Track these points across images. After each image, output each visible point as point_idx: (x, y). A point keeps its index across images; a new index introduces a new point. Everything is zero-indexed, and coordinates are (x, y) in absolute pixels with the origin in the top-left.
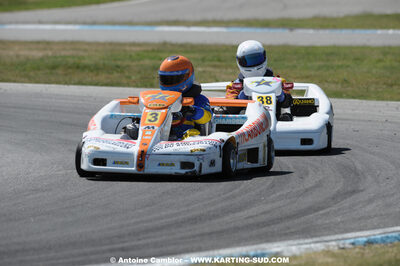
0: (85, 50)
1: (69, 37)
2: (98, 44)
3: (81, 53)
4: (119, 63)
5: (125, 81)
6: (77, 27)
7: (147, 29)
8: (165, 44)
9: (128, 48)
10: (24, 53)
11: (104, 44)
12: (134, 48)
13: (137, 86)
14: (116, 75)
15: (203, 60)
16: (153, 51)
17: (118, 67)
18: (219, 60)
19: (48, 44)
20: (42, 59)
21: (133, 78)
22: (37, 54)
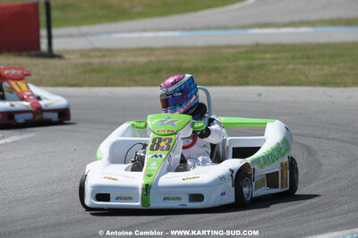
0: (185, 54)
1: (170, 43)
2: (196, 48)
3: (183, 57)
4: (217, 64)
5: (222, 81)
6: (177, 34)
7: (241, 32)
8: (257, 45)
9: (224, 50)
10: (131, 59)
11: (202, 48)
12: (230, 51)
13: (233, 85)
14: (214, 76)
15: (293, 58)
16: (247, 52)
17: (216, 68)
18: (308, 58)
19: (151, 50)
20: (146, 64)
21: (230, 77)
22: (142, 60)
